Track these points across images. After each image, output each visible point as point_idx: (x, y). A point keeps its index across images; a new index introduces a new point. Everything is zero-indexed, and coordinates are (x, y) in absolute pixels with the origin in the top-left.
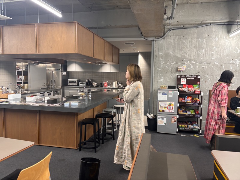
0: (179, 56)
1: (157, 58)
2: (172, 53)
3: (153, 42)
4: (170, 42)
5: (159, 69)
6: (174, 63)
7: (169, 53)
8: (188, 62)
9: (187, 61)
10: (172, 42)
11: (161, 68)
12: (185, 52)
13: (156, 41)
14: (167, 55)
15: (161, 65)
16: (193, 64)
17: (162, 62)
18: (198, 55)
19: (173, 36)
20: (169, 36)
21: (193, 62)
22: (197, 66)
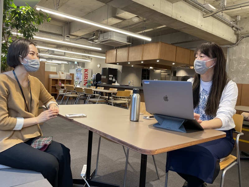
1: (231, 61)
2: (244, 57)
3: (228, 49)
4: (243, 48)
5: (233, 70)
6: (245, 65)
7: (242, 57)
10: (245, 47)
11: (234, 70)
13: (231, 47)
14: (240, 59)
15: (234, 67)
17: (235, 64)
19: (246, 42)
20: (242, 43)
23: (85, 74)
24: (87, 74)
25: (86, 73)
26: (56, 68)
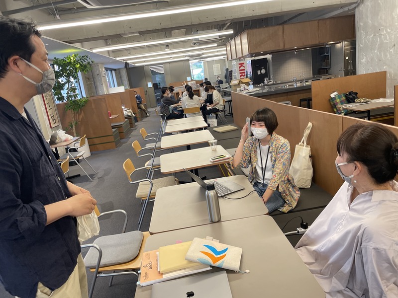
0: (376, 24)
2: (370, 22)
4: (368, 7)
5: (362, 46)
6: (372, 35)
7: (368, 22)
8: (385, 31)
9: (383, 29)
10: (370, 5)
12: (381, 17)
14: (366, 26)
15: (362, 40)
16: (389, 33)
17: (363, 35)
18: (393, 18)
21: (389, 31)
22: (393, 36)
23: (240, 70)
24: (244, 70)
25: (242, 68)
26: (219, 64)
